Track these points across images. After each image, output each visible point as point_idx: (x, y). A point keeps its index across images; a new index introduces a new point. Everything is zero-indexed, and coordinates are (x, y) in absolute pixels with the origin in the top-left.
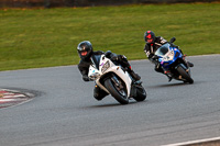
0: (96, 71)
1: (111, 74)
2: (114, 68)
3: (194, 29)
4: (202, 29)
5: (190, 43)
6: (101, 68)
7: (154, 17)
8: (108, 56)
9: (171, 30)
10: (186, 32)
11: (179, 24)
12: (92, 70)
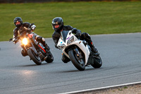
0: (63, 43)
1: (74, 46)
2: (77, 42)
3: (90, 18)
4: (95, 18)
5: (88, 27)
6: (67, 41)
7: (65, 10)
8: (74, 32)
9: (75, 18)
10: (85, 20)
11: (81, 15)
12: (61, 42)
